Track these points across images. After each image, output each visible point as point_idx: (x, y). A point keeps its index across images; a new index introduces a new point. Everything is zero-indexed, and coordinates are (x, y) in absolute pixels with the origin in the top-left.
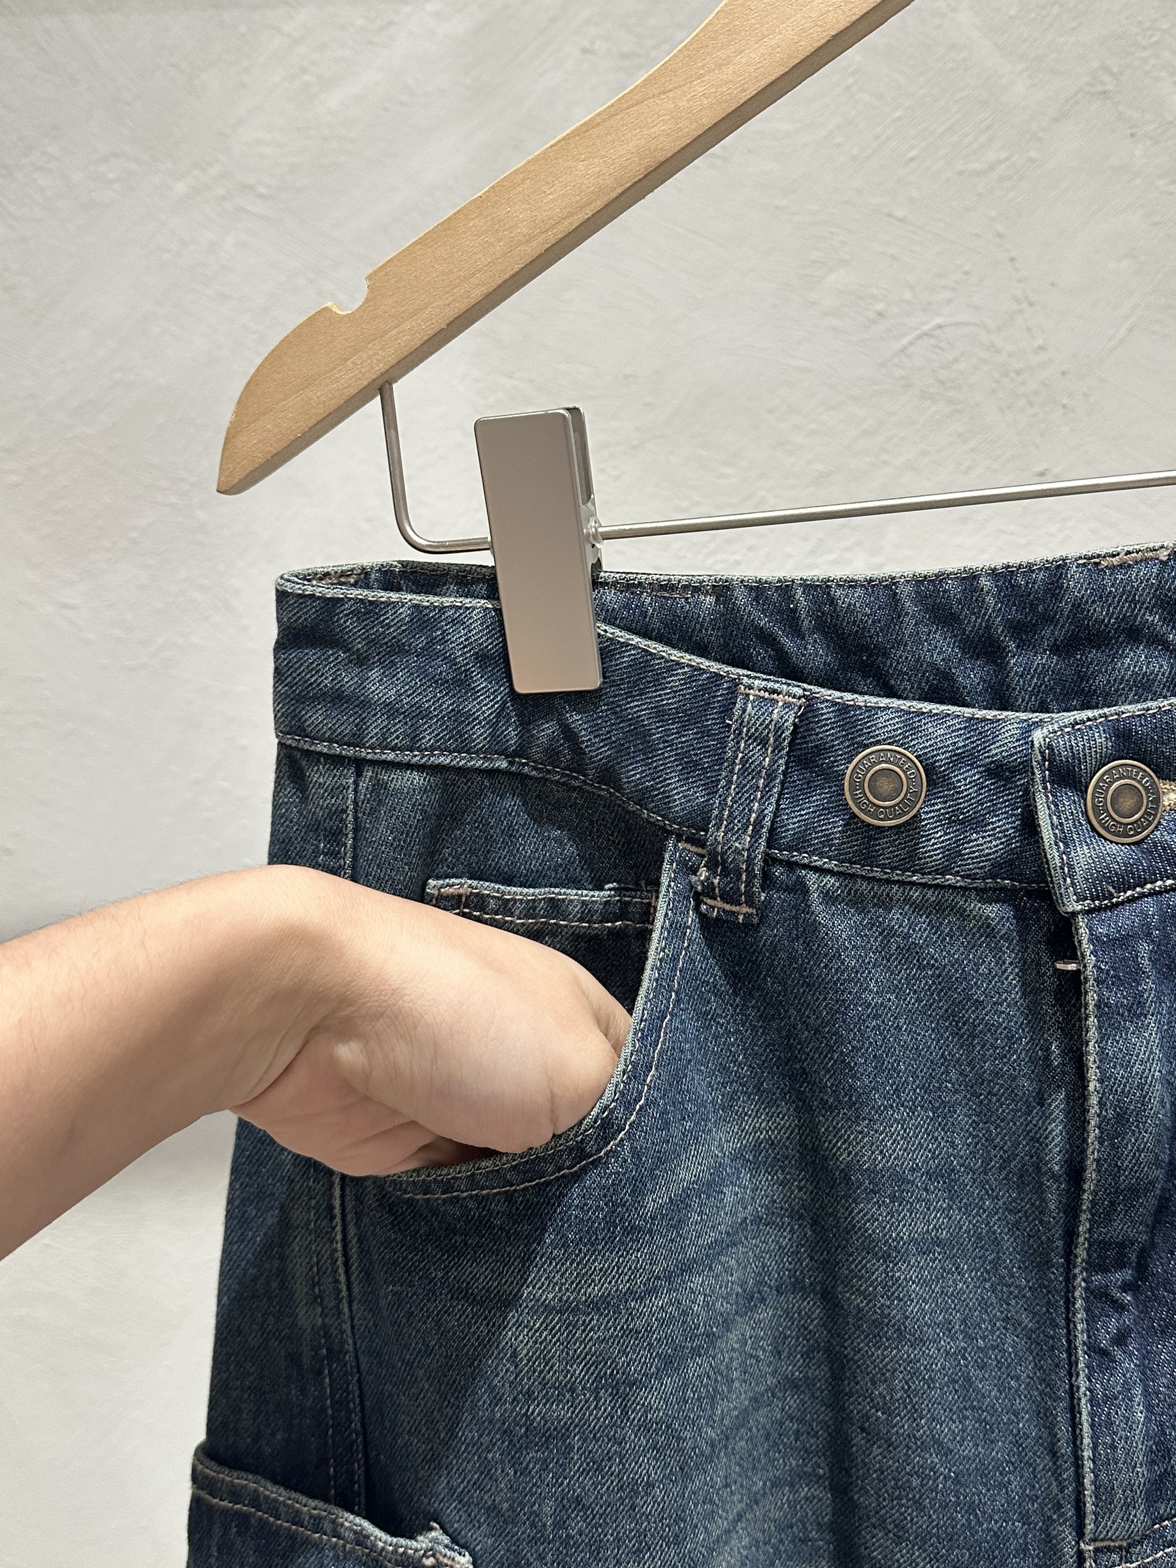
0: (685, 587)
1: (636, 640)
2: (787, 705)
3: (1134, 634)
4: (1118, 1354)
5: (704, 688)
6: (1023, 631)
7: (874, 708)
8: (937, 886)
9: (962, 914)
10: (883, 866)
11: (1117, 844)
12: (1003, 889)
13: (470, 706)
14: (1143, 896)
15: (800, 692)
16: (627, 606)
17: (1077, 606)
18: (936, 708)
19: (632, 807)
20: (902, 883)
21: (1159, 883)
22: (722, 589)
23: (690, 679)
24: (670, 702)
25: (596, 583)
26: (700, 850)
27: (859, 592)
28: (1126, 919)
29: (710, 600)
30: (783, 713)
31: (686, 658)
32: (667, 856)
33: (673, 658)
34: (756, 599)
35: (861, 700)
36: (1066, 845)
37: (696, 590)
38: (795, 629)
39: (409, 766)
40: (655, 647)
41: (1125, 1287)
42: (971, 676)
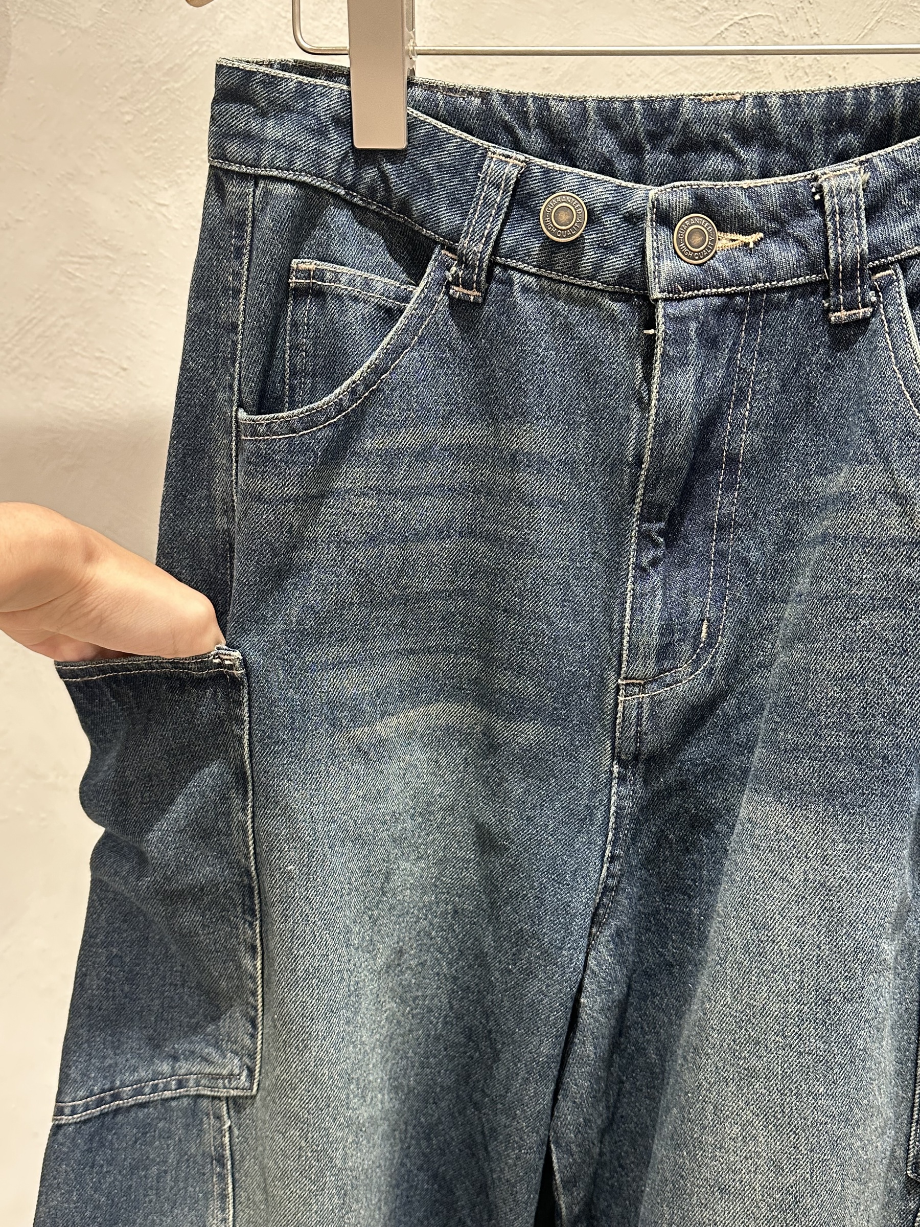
0: (463, 91)
1: (429, 119)
2: (514, 165)
3: (716, 145)
4: (652, 572)
5: (467, 153)
6: (655, 138)
7: (565, 172)
8: (587, 288)
9: (600, 307)
10: (558, 271)
11: (688, 263)
12: (624, 293)
13: (327, 148)
14: (697, 296)
15: (522, 158)
16: (428, 99)
17: (686, 124)
18: (600, 177)
19: (417, 227)
20: (567, 283)
21: (708, 290)
22: (485, 95)
23: (460, 146)
24: (447, 160)
25: (411, 84)
26: (453, 256)
27: (565, 104)
28: (686, 307)
29: (477, 101)
30: (511, 171)
31: (459, 133)
32: (433, 257)
33: (451, 132)
34: (505, 103)
35: (557, 167)
36: (659, 260)
37: (470, 93)
38: (526, 126)
39: (286, 181)
40: (440, 125)
41: (660, 533)
42: (624, 164)
